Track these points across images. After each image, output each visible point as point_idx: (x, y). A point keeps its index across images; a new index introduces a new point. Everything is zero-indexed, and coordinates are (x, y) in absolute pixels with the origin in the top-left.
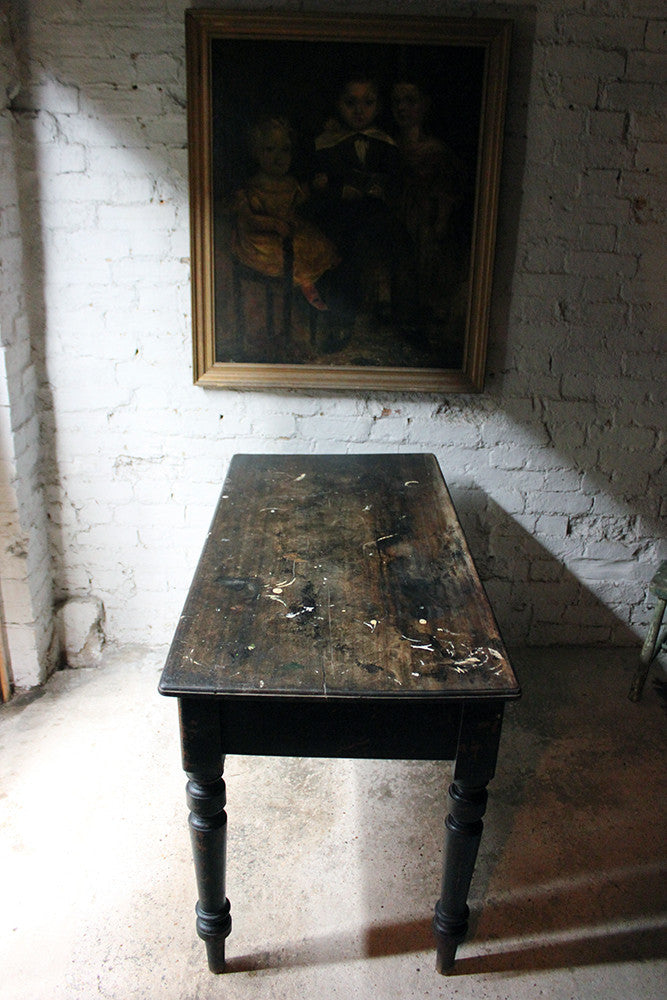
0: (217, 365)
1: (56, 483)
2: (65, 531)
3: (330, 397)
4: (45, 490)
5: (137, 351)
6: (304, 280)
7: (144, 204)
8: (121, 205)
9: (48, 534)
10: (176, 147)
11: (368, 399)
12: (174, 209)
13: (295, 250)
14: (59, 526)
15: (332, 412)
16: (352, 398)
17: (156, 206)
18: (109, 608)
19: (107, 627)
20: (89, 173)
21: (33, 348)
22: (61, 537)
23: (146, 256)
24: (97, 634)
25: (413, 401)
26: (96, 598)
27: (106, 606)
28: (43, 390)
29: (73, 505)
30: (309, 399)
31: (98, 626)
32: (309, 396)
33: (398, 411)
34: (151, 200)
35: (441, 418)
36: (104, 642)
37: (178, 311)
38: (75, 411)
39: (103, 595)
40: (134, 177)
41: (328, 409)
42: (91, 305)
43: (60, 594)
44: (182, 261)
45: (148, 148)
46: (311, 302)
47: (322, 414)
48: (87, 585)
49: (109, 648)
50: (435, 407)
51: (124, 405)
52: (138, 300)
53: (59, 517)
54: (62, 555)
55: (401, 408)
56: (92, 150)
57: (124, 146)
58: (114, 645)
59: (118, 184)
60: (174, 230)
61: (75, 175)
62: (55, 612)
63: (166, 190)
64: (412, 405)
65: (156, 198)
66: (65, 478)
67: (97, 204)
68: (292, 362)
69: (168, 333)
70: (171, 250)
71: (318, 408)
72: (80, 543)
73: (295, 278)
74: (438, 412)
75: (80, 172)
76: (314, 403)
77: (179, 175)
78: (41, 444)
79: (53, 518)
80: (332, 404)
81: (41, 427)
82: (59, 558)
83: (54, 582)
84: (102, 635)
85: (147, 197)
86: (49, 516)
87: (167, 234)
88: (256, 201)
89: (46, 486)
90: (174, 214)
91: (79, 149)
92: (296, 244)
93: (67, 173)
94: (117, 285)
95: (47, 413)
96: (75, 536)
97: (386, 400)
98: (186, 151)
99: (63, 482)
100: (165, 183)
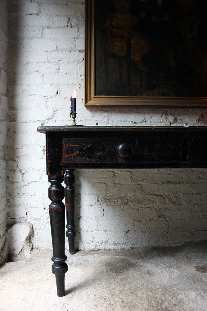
0: (95, 96)
1: (13, 160)
2: (16, 185)
3: (149, 113)
4: (7, 163)
5: (57, 93)
6: (136, 57)
7: (64, 27)
8: (54, 27)
9: (7, 187)
10: (79, 4)
11: (166, 115)
12: (77, 29)
13: (132, 44)
14: (13, 183)
15: (151, 120)
16: (159, 114)
17: (69, 29)
18: (35, 229)
19: (35, 240)
20: (40, 14)
21: (8, 91)
22: (13, 189)
23: (64, 49)
24: (29, 243)
25: (187, 115)
26: (29, 223)
27: (34, 228)
28: (11, 111)
29: (20, 171)
30: (139, 114)
31: (30, 238)
32: (139, 113)
33: (181, 120)
34: (67, 26)
35: (201, 123)
36: (32, 249)
37: (78, 74)
38: (25, 122)
39: (33, 222)
40: (60, 16)
41: (148, 119)
42: (37, 71)
43: (10, 221)
44: (80, 52)
45: (66, 4)
46: (140, 67)
47: (145, 122)
48: (25, 215)
49: (35, 252)
50: (198, 118)
51: (50, 119)
52: (59, 69)
53: (13, 178)
54: (13, 199)
55: (182, 118)
56: (42, 5)
57: (56, 4)
58: (37, 250)
59: (53, 19)
60: (77, 38)
61: (34, 15)
62: (7, 230)
63: (74, 22)
64: (187, 117)
65: (69, 25)
66: (18, 157)
67: (43, 28)
68: (131, 95)
69: (72, 84)
70: (75, 46)
71: (144, 118)
72: (23, 192)
73: (132, 56)
74: (199, 120)
75: (36, 14)
76: (142, 116)
77: (80, 15)
78: (8, 139)
79: (10, 179)
80: (150, 117)
81: (8, 130)
82: (11, 201)
83: (8, 214)
84: (31, 245)
85: (66, 24)
86: (8, 177)
87: (74, 40)
88: (114, 23)
89: (8, 161)
90: (77, 32)
91: (37, 4)
92: (132, 42)
93: (31, 14)
94: (49, 62)
95: (12, 123)
96: (21, 188)
97: (175, 114)
98: (84, 5)
99: (17, 159)
100: (74, 19)
